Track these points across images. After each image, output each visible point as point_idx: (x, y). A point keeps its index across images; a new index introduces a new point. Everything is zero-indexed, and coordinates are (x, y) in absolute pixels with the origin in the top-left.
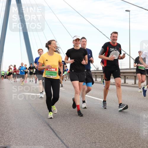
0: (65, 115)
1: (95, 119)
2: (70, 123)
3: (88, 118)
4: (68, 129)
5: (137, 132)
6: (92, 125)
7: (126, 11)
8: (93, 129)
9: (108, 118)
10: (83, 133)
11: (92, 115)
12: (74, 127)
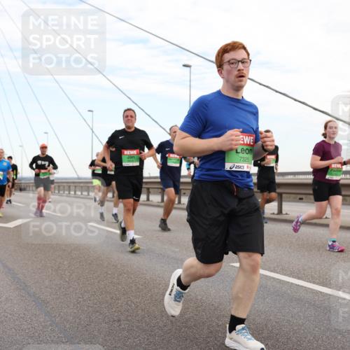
0: (59, 267)
1: (121, 275)
2: (69, 283)
3: (106, 273)
4: (66, 294)
5: (199, 297)
6: (114, 286)
7: (184, 66)
8: (116, 295)
9: (145, 272)
10: (95, 301)
11: (113, 265)
12: (77, 291)
